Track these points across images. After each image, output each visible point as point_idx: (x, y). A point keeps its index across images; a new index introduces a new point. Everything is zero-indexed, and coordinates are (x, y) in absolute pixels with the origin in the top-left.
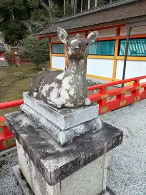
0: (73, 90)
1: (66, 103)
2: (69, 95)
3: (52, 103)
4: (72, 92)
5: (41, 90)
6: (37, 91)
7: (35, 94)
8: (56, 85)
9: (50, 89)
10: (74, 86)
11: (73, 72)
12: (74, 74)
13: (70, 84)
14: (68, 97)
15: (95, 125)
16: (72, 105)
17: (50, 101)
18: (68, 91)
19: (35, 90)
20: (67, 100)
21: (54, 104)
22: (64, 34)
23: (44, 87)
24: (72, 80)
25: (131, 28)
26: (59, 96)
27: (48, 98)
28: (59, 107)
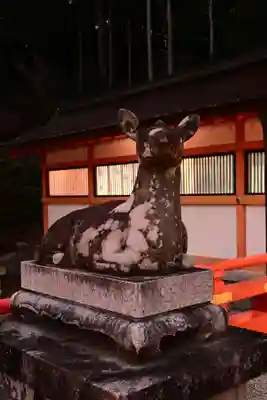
0: (156, 228)
1: (141, 261)
2: (149, 243)
3: (107, 266)
4: (153, 235)
5: (76, 242)
6: (63, 250)
7: (58, 257)
8: (117, 223)
9: (100, 235)
10: (158, 221)
11: (154, 193)
12: (155, 196)
13: (148, 217)
14: (145, 247)
15: (208, 315)
16: (155, 265)
17: (103, 261)
18: (145, 234)
19: (59, 246)
20: (142, 254)
21: (113, 266)
22: (132, 121)
23: (84, 234)
24: (153, 208)
26: (124, 247)
27: (96, 256)
28: (126, 270)
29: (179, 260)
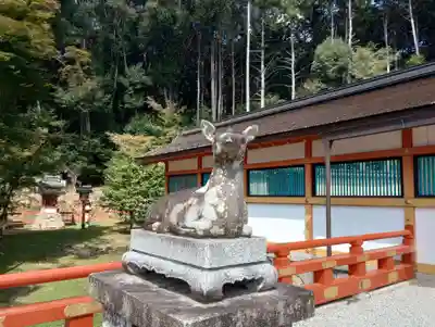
0: (223, 204)
1: (212, 228)
2: (218, 213)
3: (188, 231)
4: (221, 209)
5: (169, 214)
6: (160, 220)
7: (156, 225)
8: (196, 200)
9: (185, 209)
10: (225, 199)
13: (219, 196)
14: (215, 217)
16: (222, 231)
17: (185, 227)
18: (215, 207)
19: (157, 217)
20: (213, 222)
21: (192, 230)
23: (174, 208)
24: (222, 190)
25: (331, 142)
26: (200, 217)
27: (181, 224)
28: (201, 233)
29: (240, 229)
